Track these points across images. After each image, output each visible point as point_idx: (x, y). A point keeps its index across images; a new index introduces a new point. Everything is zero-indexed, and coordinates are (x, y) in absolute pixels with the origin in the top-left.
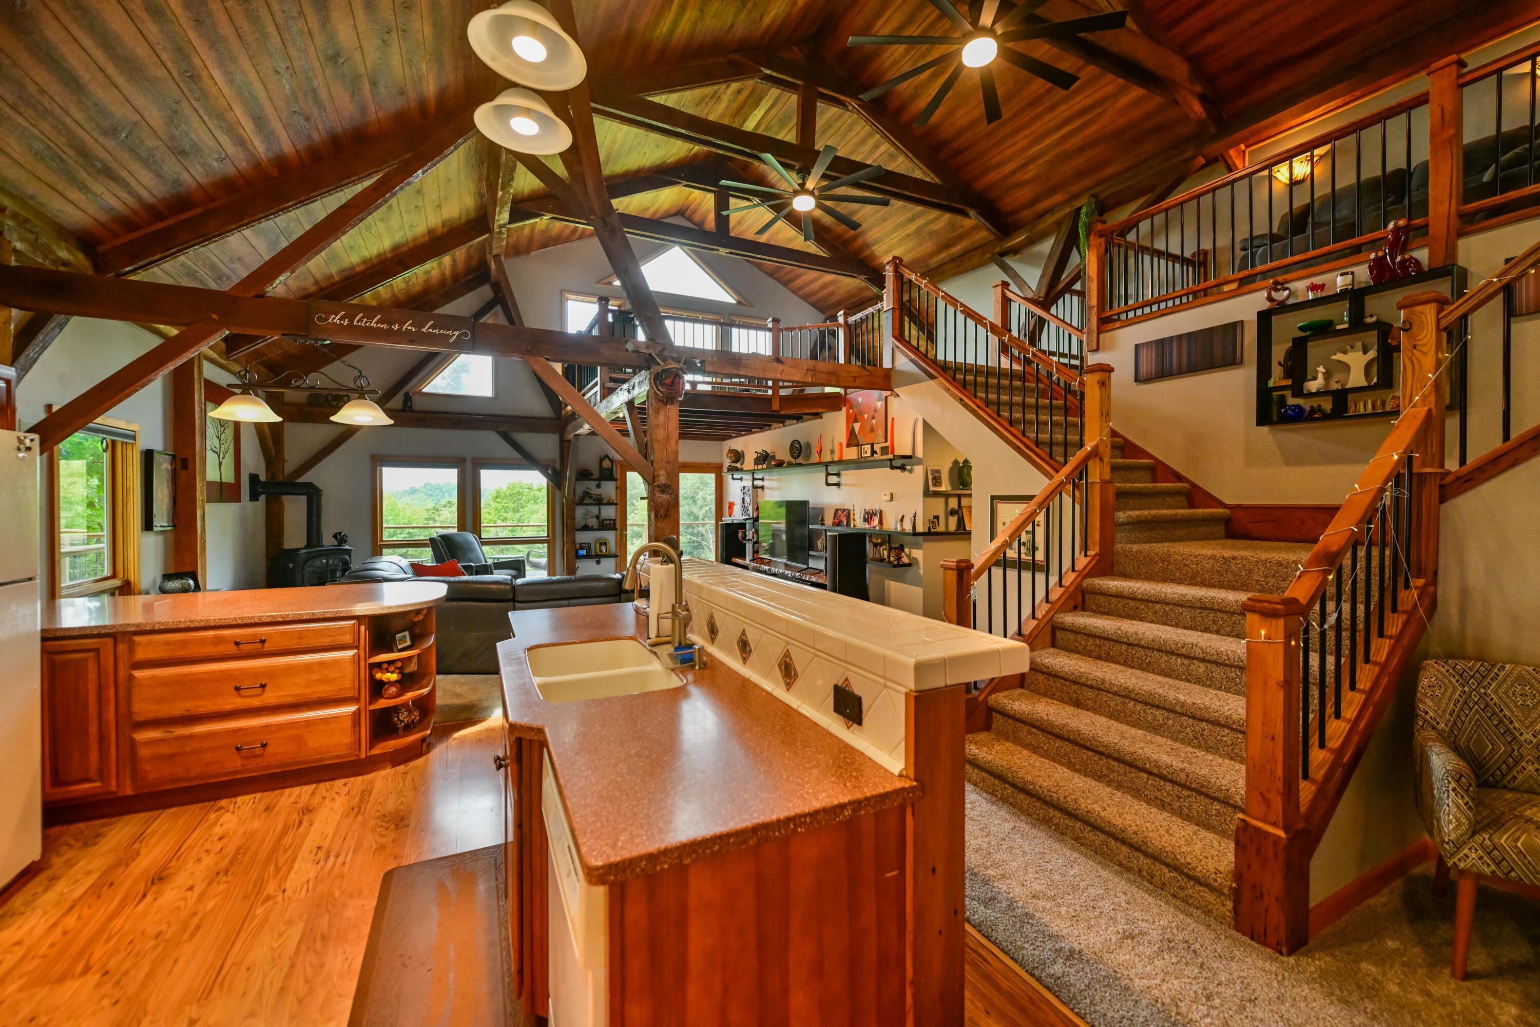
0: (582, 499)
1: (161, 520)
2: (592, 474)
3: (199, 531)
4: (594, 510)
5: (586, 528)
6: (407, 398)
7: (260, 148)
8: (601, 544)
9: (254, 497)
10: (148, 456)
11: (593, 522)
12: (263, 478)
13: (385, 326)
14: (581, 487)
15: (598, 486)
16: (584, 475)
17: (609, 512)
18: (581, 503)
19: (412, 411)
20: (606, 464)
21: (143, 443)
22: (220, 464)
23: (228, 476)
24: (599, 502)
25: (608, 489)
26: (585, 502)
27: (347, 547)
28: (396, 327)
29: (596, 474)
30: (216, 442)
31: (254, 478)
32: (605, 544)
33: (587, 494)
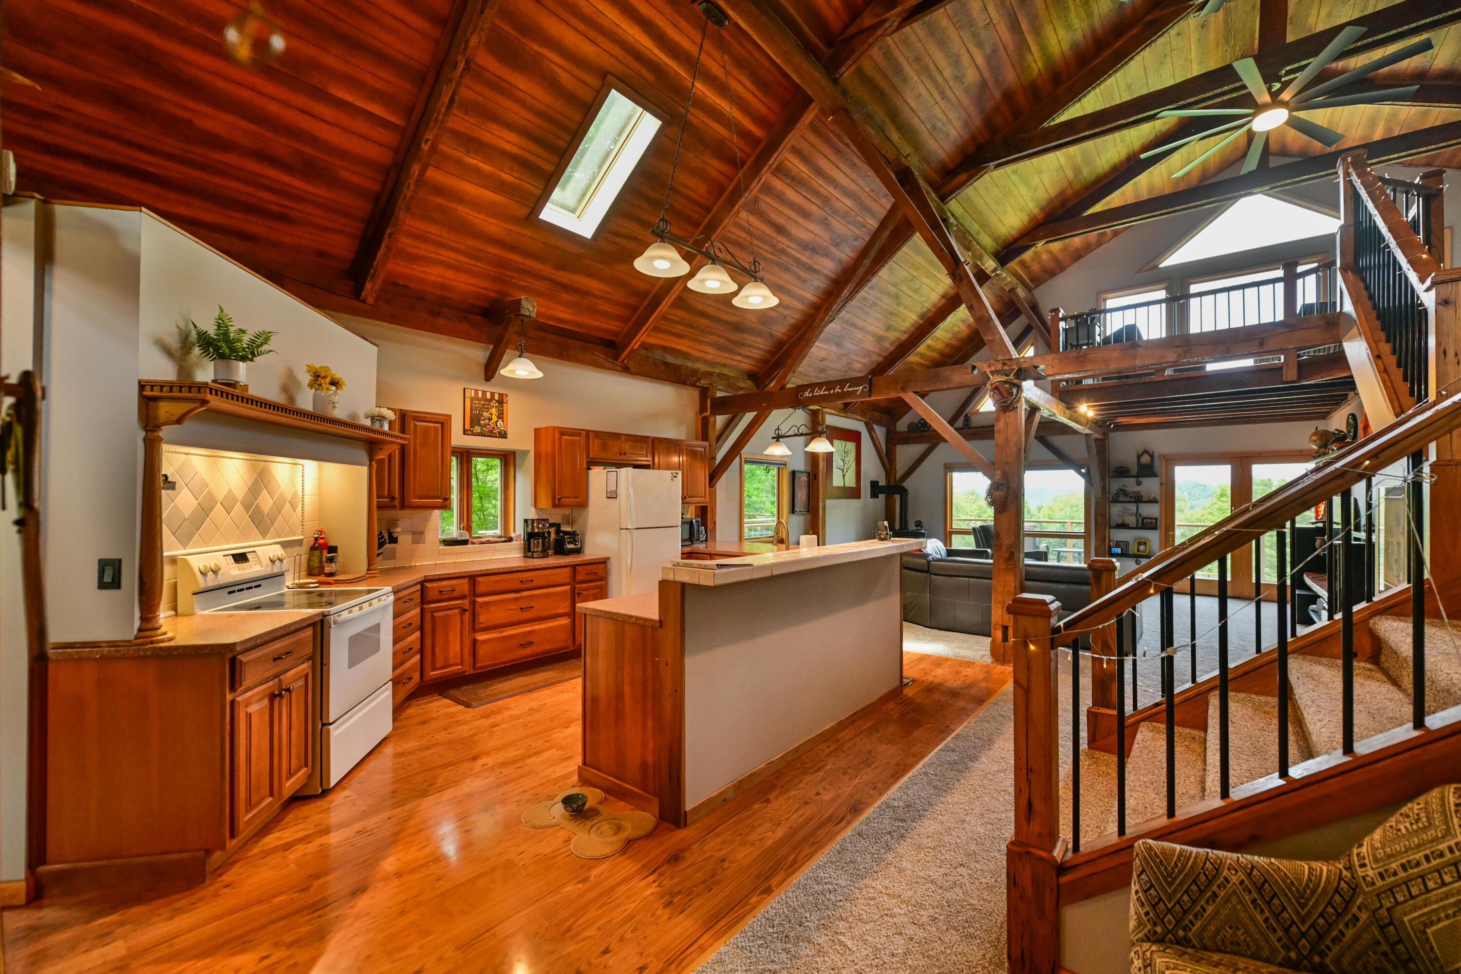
0: (1117, 495)
1: (800, 505)
2: (1128, 471)
3: (821, 514)
4: (1132, 507)
5: (1123, 526)
6: (967, 419)
7: (799, 306)
8: (1140, 544)
9: (874, 495)
10: (793, 474)
11: (1131, 520)
12: (882, 483)
13: (827, 393)
14: (1115, 485)
15: (1139, 483)
16: (1122, 472)
17: (1151, 511)
18: (1115, 501)
19: (970, 428)
20: (1145, 459)
21: (791, 467)
22: (844, 476)
23: (851, 482)
24: (1138, 499)
25: (1151, 486)
26: (1121, 499)
27: (923, 531)
28: (832, 392)
29: (1134, 470)
30: (841, 463)
31: (874, 485)
32: (1145, 544)
33: (1123, 491)
